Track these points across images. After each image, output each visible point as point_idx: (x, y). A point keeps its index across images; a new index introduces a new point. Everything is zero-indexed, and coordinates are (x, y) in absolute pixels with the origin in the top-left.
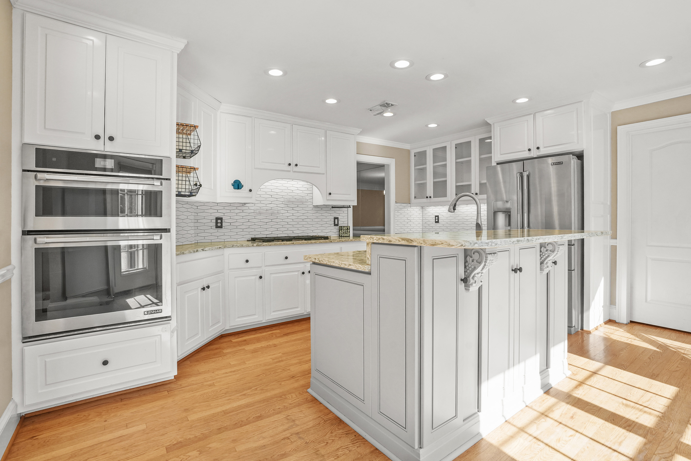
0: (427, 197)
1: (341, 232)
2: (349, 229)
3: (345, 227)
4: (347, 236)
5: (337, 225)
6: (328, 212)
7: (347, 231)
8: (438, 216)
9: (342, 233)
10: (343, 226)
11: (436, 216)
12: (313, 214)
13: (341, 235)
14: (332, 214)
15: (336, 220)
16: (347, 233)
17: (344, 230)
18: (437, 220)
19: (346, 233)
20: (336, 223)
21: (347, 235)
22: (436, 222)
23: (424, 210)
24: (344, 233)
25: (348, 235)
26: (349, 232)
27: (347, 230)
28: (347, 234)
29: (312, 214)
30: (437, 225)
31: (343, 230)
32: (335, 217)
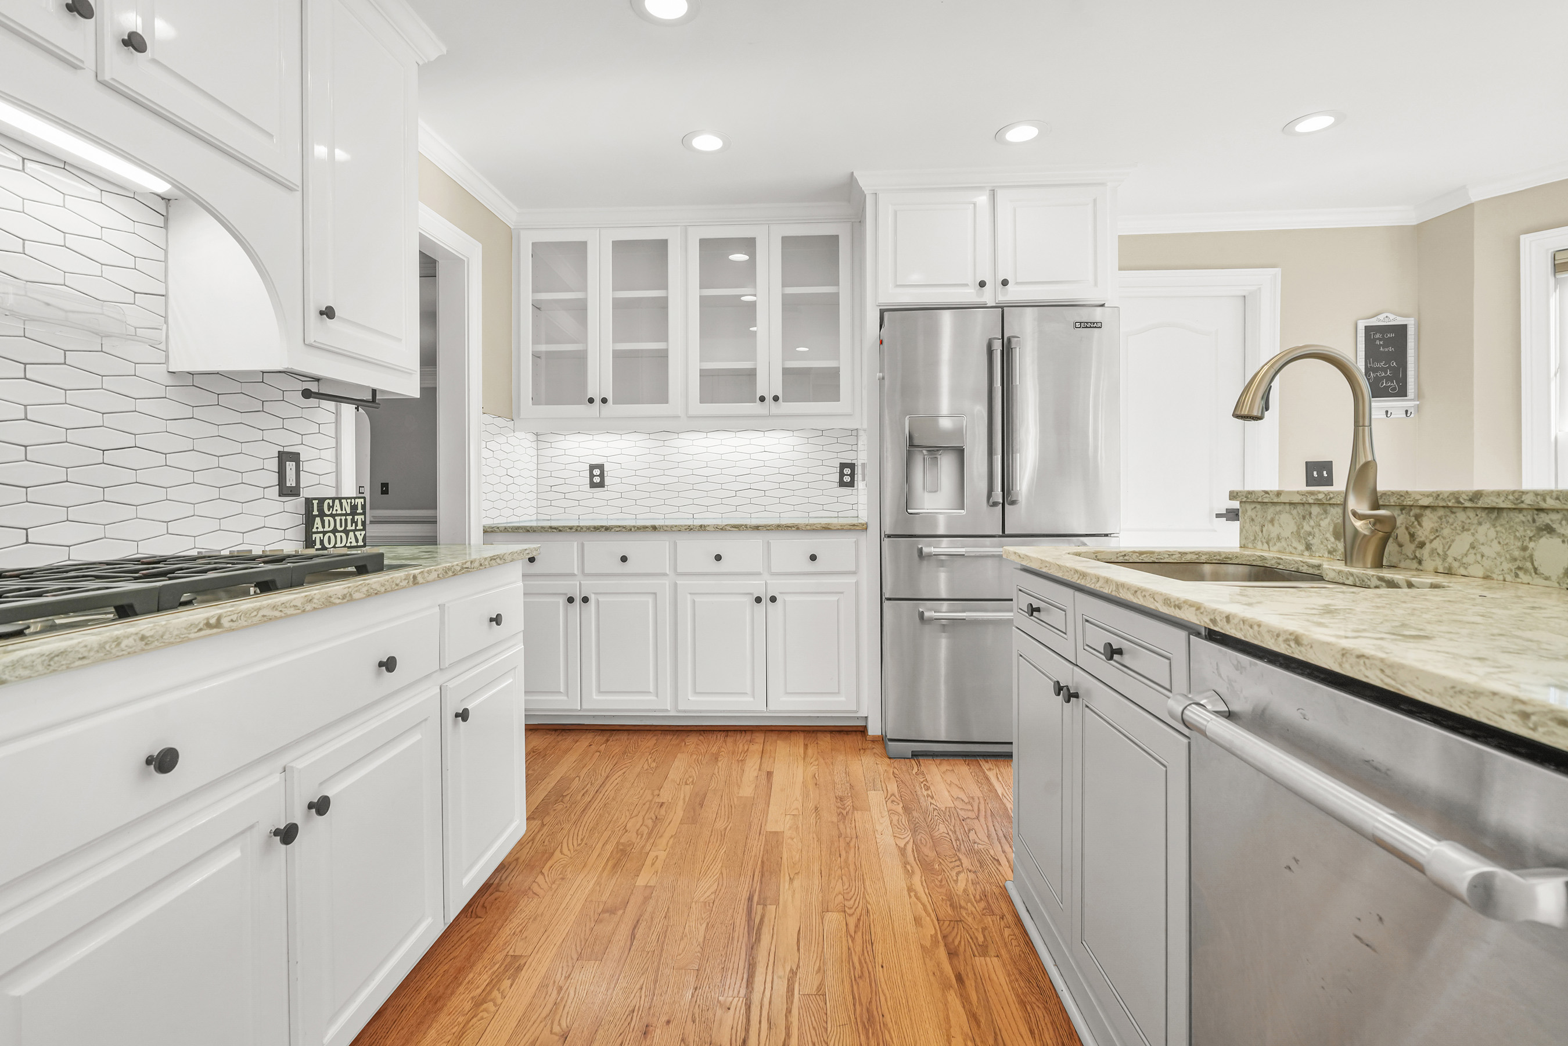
0: (591, 401)
1: (321, 529)
2: (360, 511)
3: (341, 504)
4: (354, 544)
5: (294, 492)
6: (247, 418)
7: (353, 521)
8: (601, 467)
9: (324, 533)
10: (333, 499)
11: (592, 467)
12: (172, 426)
13: (322, 542)
14: (268, 436)
15: (290, 466)
16: (354, 531)
17: (338, 518)
18: (597, 480)
19: (346, 532)
20: (291, 482)
21: (353, 540)
22: (593, 485)
23: (542, 445)
24: (335, 531)
25: (357, 541)
26: (360, 527)
27: (349, 518)
28: (351, 534)
29: (161, 425)
30: (595, 496)
31: (332, 515)
32: (284, 452)
